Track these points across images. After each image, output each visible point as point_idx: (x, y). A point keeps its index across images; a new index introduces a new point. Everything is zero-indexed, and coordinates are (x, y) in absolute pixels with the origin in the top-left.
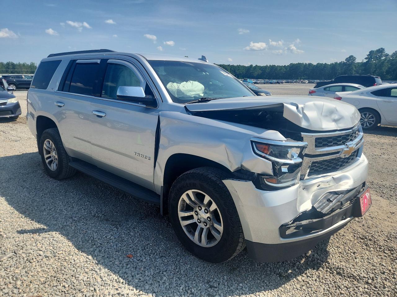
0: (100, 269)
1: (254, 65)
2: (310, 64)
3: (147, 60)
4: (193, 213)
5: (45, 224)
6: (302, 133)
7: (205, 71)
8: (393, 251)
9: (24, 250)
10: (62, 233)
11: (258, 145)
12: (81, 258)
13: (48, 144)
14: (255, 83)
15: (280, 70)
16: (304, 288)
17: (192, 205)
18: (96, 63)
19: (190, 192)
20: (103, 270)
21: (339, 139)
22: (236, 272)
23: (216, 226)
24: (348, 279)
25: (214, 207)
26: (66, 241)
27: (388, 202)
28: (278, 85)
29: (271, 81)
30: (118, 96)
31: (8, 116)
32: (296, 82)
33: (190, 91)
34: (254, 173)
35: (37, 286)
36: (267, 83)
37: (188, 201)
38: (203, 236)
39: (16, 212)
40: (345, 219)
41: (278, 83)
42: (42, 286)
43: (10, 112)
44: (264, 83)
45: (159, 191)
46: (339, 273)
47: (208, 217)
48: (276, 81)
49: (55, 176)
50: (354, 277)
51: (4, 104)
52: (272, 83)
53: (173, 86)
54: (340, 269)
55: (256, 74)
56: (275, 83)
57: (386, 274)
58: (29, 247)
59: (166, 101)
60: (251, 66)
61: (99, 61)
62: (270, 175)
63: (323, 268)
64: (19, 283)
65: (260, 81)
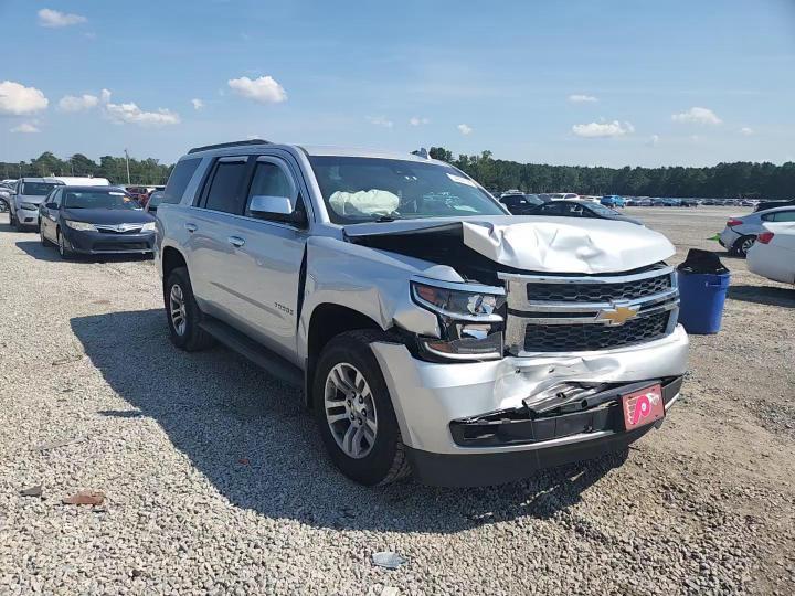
0: (193, 472)
1: (633, 167)
2: (766, 165)
3: (308, 156)
4: (345, 403)
5: (142, 406)
6: (499, 273)
7: (411, 175)
8: (714, 512)
9: (101, 437)
10: (160, 423)
11: (421, 289)
12: (174, 456)
13: (176, 292)
14: (630, 204)
15: (695, 176)
16: (501, 539)
17: (343, 389)
18: (243, 162)
19: (338, 367)
20: (196, 473)
21: (594, 291)
22: (398, 504)
23: (369, 422)
24: (592, 541)
25: (367, 390)
26: (162, 432)
27: (773, 436)
28: (684, 209)
29: (667, 200)
30: (253, 212)
31: (144, 252)
32: (728, 204)
33: (369, 206)
34: (414, 334)
35: (102, 481)
36: (658, 204)
37: (337, 383)
38: (354, 440)
39: (110, 389)
40: (590, 432)
41: (683, 204)
42: (108, 482)
43: (145, 245)
44: (652, 205)
45: (304, 366)
46: (579, 530)
47: (364, 410)
48: (680, 200)
49: (182, 344)
50: (603, 539)
51: (138, 231)
52: (670, 205)
53: (341, 198)
54: (584, 523)
55: (637, 185)
56: (677, 205)
57: (670, 544)
58: (110, 433)
59: (321, 221)
60: (627, 168)
61: (246, 159)
62: (435, 337)
63: (556, 519)
64: (80, 473)
65: (641, 199)
